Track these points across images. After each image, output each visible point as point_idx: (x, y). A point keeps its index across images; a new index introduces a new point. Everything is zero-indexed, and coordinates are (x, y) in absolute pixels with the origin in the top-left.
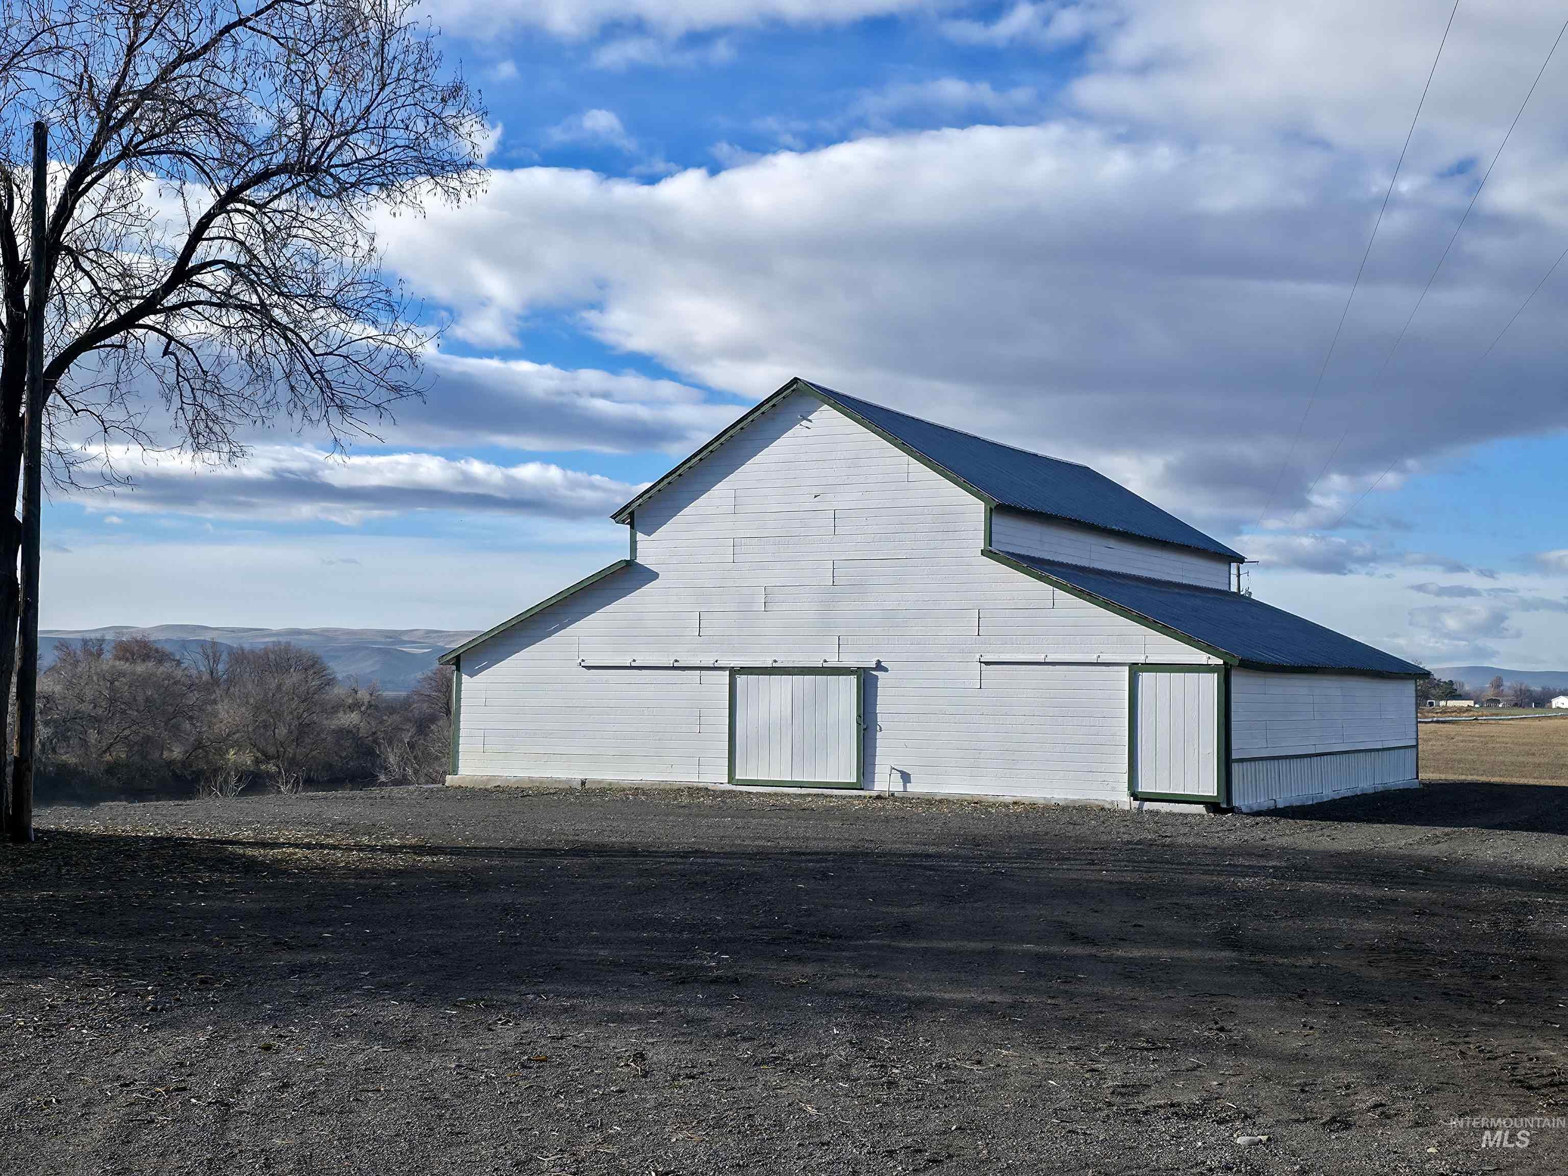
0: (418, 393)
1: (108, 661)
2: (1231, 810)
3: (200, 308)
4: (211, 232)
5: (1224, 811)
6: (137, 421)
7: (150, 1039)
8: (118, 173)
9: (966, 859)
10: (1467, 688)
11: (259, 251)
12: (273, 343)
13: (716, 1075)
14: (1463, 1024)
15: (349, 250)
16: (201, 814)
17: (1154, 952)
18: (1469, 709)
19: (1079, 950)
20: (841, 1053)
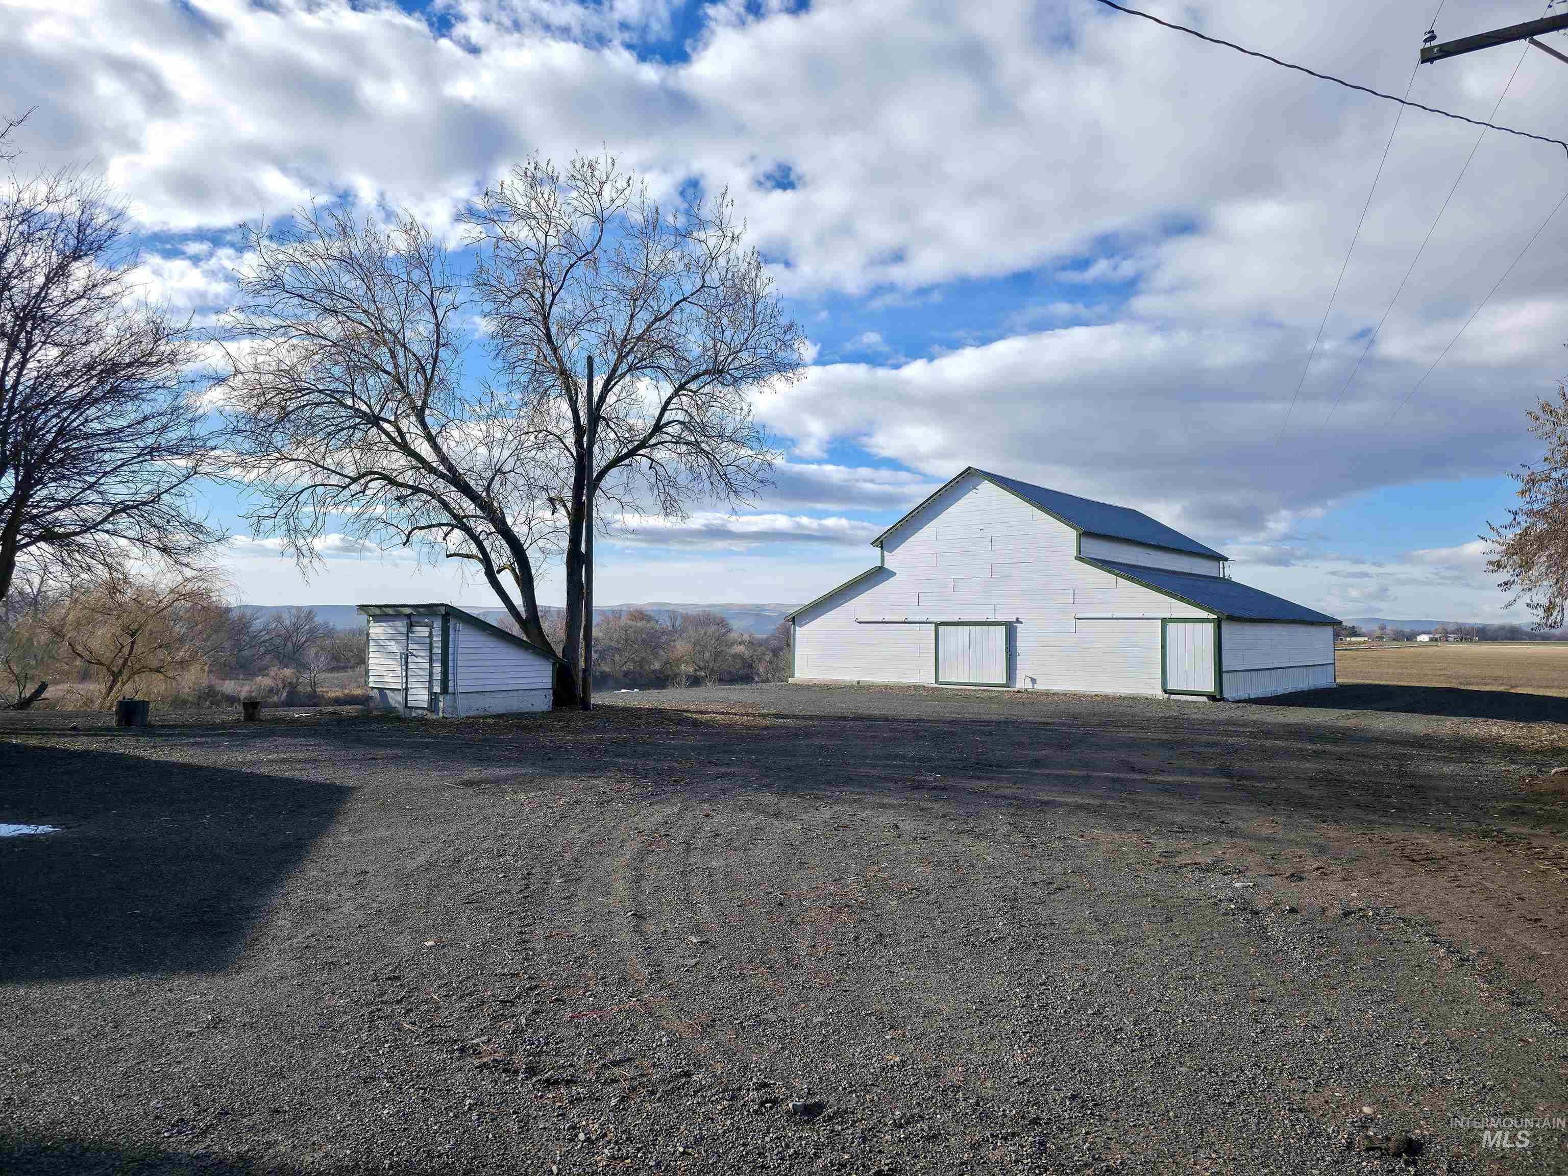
0: (773, 483)
1: (624, 621)
2: (1223, 699)
3: (666, 444)
4: (671, 406)
5: (1219, 700)
6: (637, 502)
7: (651, 810)
8: (628, 378)
9: (1069, 726)
10: (1364, 630)
11: (695, 414)
12: (703, 461)
13: (937, 838)
14: (1370, 822)
15: (738, 412)
16: (670, 697)
17: (1183, 778)
18: (1364, 642)
19: (1137, 776)
20: (1004, 829)
